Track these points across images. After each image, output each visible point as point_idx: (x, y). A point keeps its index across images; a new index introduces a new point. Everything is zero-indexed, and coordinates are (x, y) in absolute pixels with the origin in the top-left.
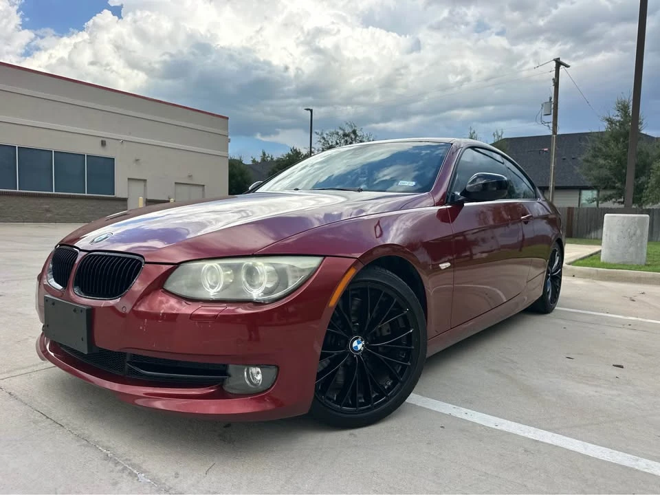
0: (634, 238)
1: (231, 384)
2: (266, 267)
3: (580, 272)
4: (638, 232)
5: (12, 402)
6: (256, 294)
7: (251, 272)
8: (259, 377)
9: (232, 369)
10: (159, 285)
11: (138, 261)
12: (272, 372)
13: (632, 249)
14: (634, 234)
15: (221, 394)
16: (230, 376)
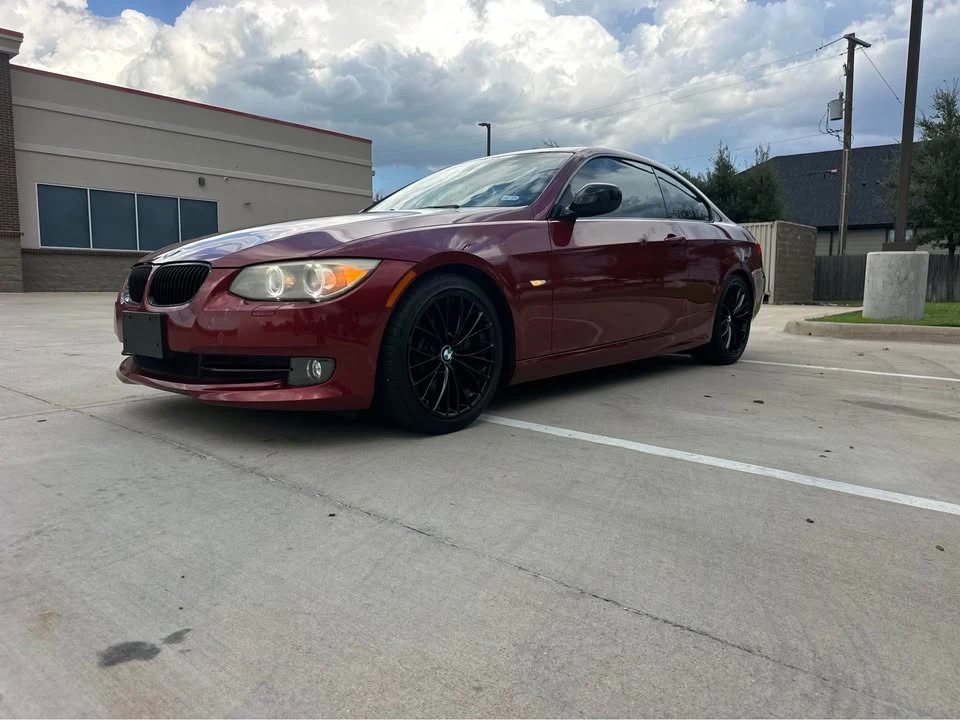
0: (905, 284)
1: (292, 378)
2: (325, 270)
4: (912, 276)
6: (316, 295)
7: (310, 274)
9: (294, 362)
10: (224, 287)
11: (206, 267)
12: (330, 364)
13: (902, 300)
14: (906, 278)
15: (286, 386)
16: (292, 369)
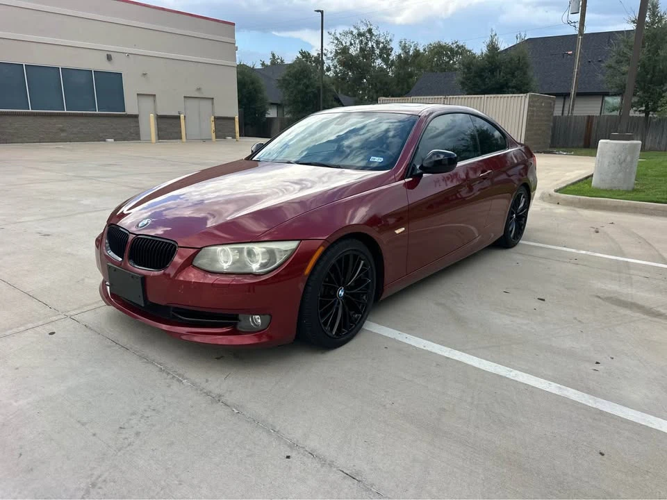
0: (623, 165)
1: (241, 326)
2: (260, 249)
3: (564, 200)
4: (629, 159)
5: (89, 332)
6: (255, 267)
7: (250, 253)
8: (259, 321)
9: (241, 317)
10: (189, 262)
11: (173, 245)
12: (267, 318)
13: (620, 175)
14: (624, 161)
15: (235, 332)
16: (240, 321)
